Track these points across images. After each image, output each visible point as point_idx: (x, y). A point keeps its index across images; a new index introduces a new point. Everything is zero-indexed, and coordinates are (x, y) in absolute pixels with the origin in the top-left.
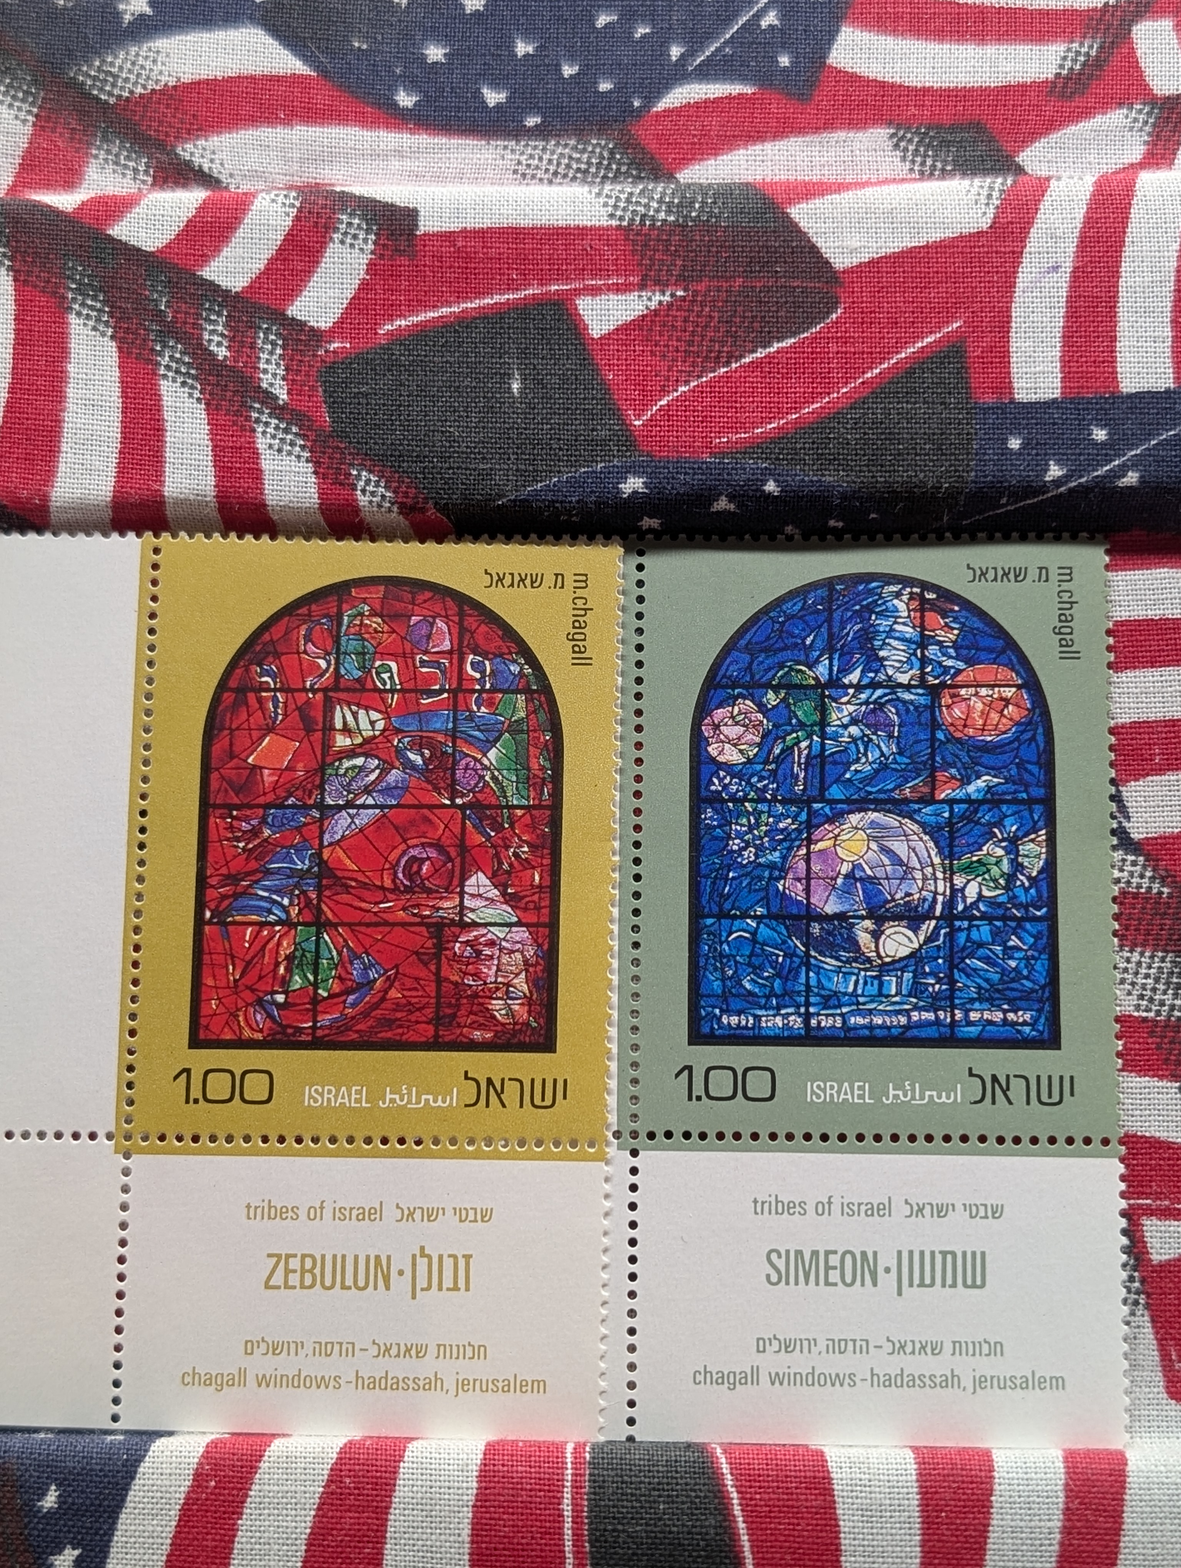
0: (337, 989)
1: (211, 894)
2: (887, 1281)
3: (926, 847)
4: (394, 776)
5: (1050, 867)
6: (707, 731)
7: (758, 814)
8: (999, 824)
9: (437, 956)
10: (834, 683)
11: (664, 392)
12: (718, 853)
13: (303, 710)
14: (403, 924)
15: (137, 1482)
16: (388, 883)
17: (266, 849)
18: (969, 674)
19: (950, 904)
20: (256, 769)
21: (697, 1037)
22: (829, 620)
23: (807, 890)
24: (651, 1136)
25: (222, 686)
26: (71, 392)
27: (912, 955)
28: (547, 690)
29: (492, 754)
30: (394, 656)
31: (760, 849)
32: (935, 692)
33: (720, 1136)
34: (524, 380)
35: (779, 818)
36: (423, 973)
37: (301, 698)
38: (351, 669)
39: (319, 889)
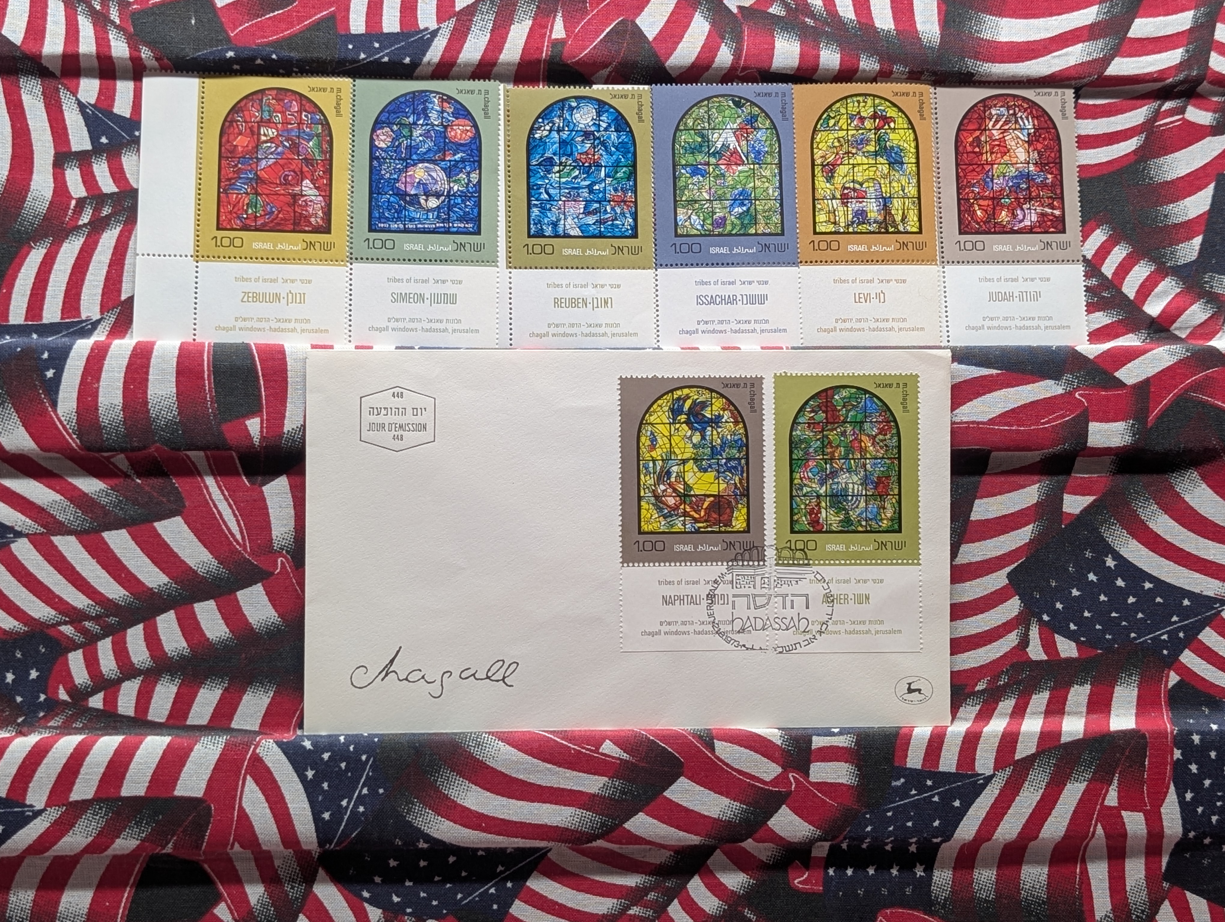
0: (263, 213)
1: (222, 184)
2: (427, 302)
3: (442, 174)
4: (280, 149)
5: (479, 181)
6: (375, 137)
7: (390, 163)
8: (465, 168)
9: (294, 205)
10: (415, 123)
11: (241, 25)
12: (378, 175)
13: (251, 129)
14: (283, 195)
15: (73, 351)
16: (278, 182)
17: (239, 171)
18: (457, 122)
19: (449, 192)
20: (236, 146)
21: (371, 230)
22: (413, 104)
23: (405, 187)
24: (357, 259)
25: (225, 120)
26: (49, 18)
27: (438, 207)
28: (328, 124)
29: (311, 143)
30: (280, 112)
31: (391, 174)
32: (446, 127)
33: (378, 259)
34: (196, 19)
35: (397, 164)
36: (289, 209)
37: (250, 124)
38: (266, 116)
39: (257, 183)
